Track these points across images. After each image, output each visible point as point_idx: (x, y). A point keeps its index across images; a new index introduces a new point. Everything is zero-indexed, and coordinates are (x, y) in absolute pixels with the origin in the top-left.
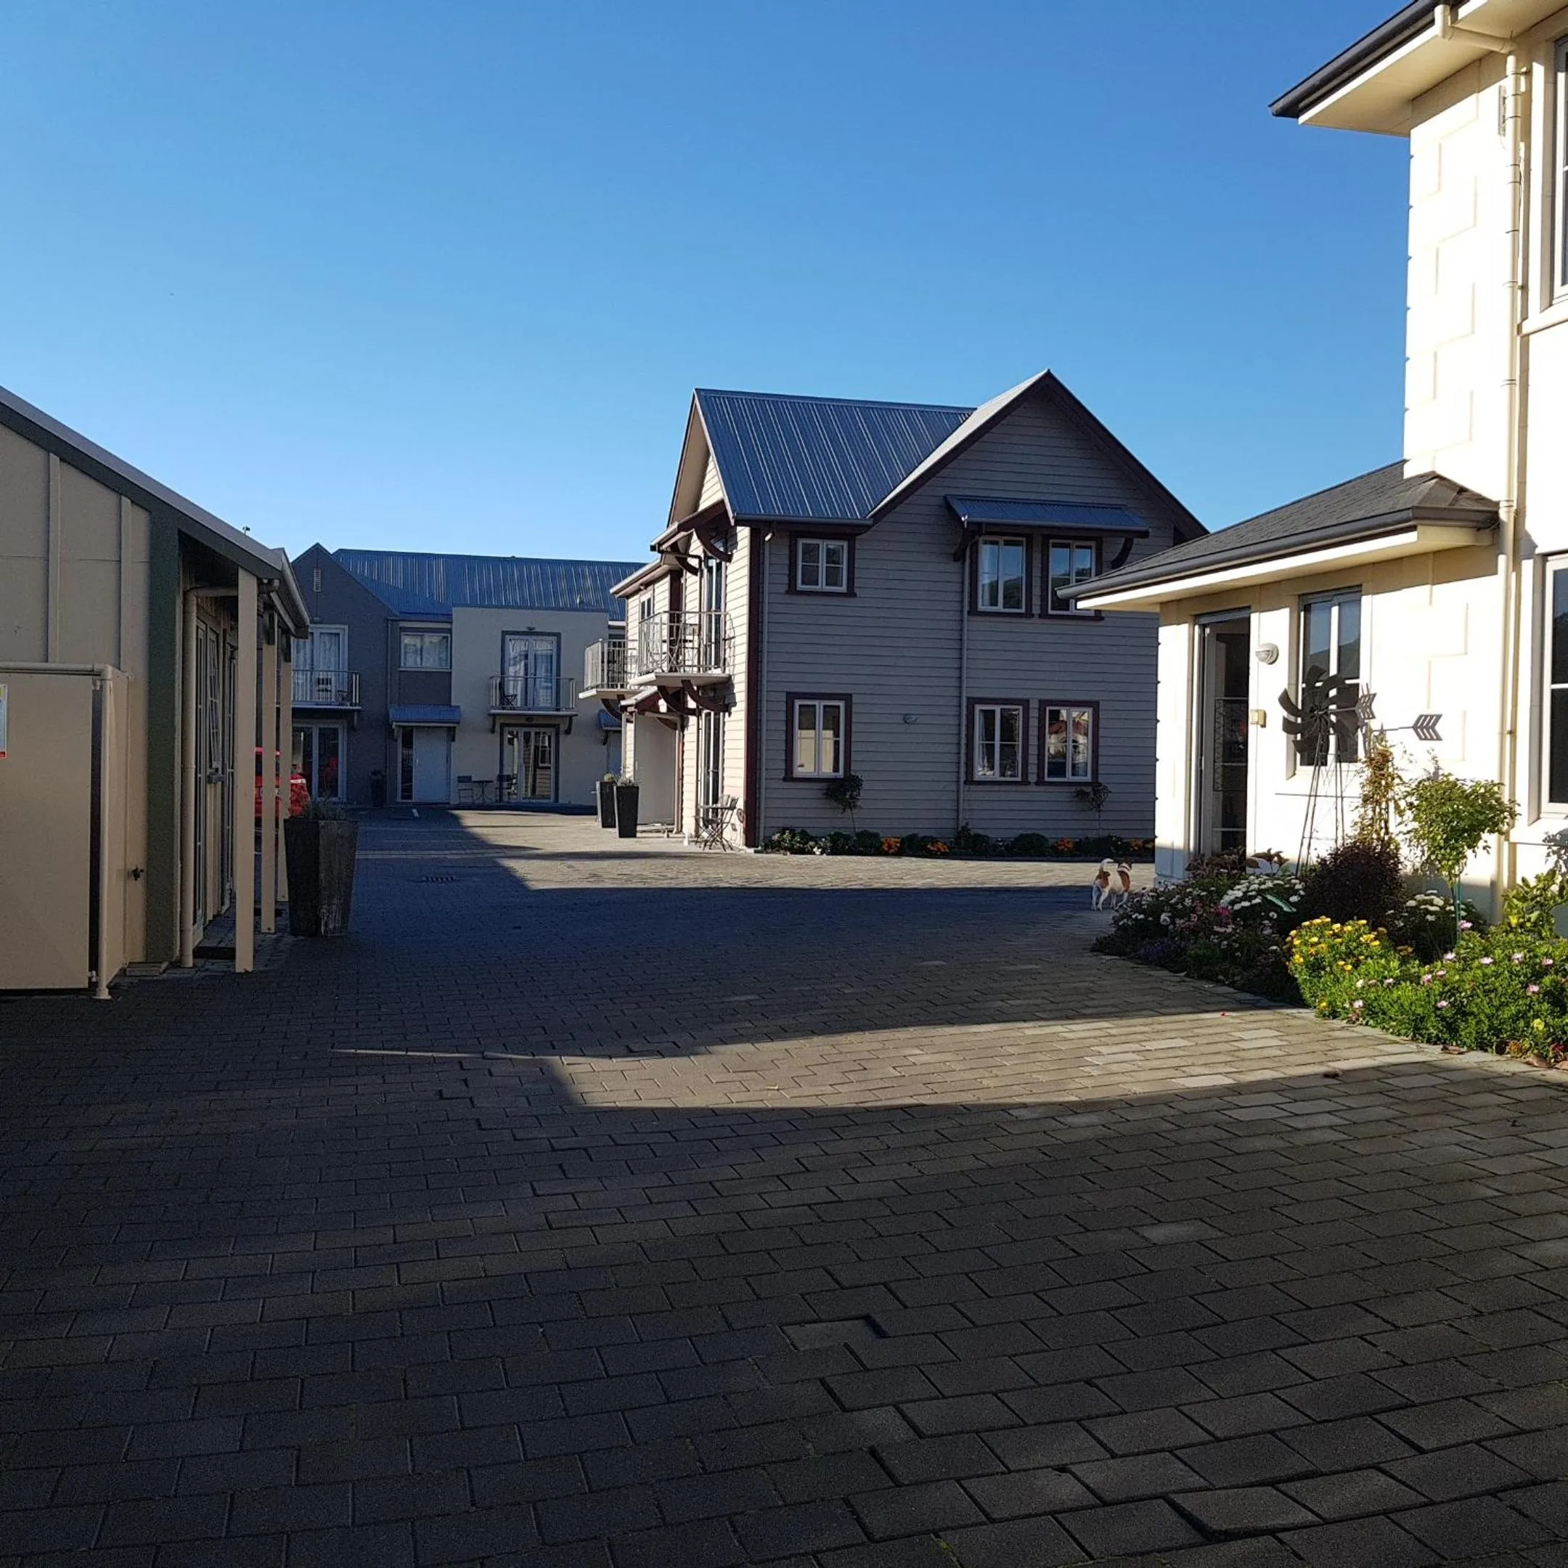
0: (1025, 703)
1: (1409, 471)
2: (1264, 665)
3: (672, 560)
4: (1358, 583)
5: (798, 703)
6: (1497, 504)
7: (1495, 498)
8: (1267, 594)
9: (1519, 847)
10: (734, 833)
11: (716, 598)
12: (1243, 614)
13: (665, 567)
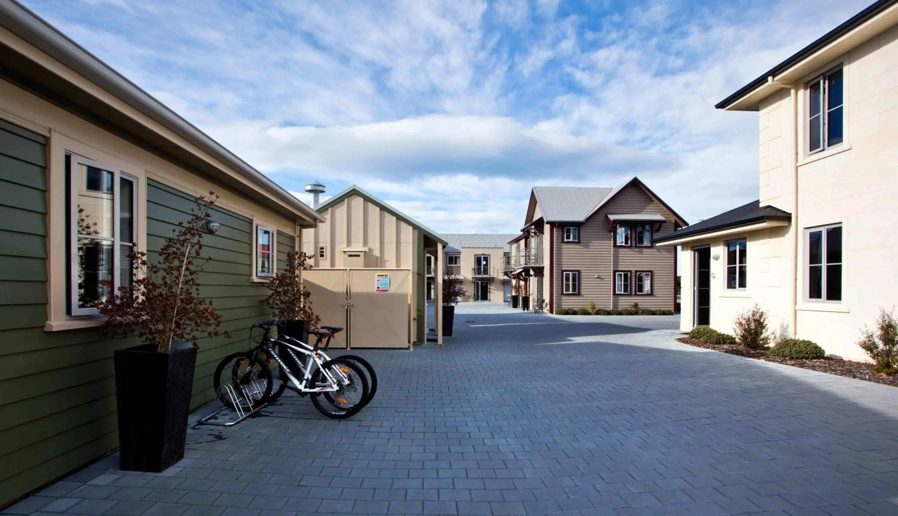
0: (630, 271)
1: (761, 205)
2: (714, 260)
3: (526, 234)
4: (745, 236)
5: (565, 273)
6: (791, 214)
7: (790, 212)
8: (716, 241)
9: (797, 311)
10: (546, 310)
11: (540, 245)
12: (708, 246)
13: (524, 236)
